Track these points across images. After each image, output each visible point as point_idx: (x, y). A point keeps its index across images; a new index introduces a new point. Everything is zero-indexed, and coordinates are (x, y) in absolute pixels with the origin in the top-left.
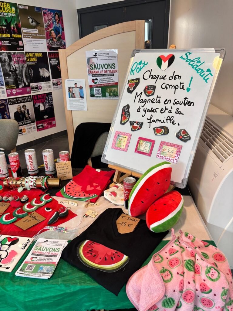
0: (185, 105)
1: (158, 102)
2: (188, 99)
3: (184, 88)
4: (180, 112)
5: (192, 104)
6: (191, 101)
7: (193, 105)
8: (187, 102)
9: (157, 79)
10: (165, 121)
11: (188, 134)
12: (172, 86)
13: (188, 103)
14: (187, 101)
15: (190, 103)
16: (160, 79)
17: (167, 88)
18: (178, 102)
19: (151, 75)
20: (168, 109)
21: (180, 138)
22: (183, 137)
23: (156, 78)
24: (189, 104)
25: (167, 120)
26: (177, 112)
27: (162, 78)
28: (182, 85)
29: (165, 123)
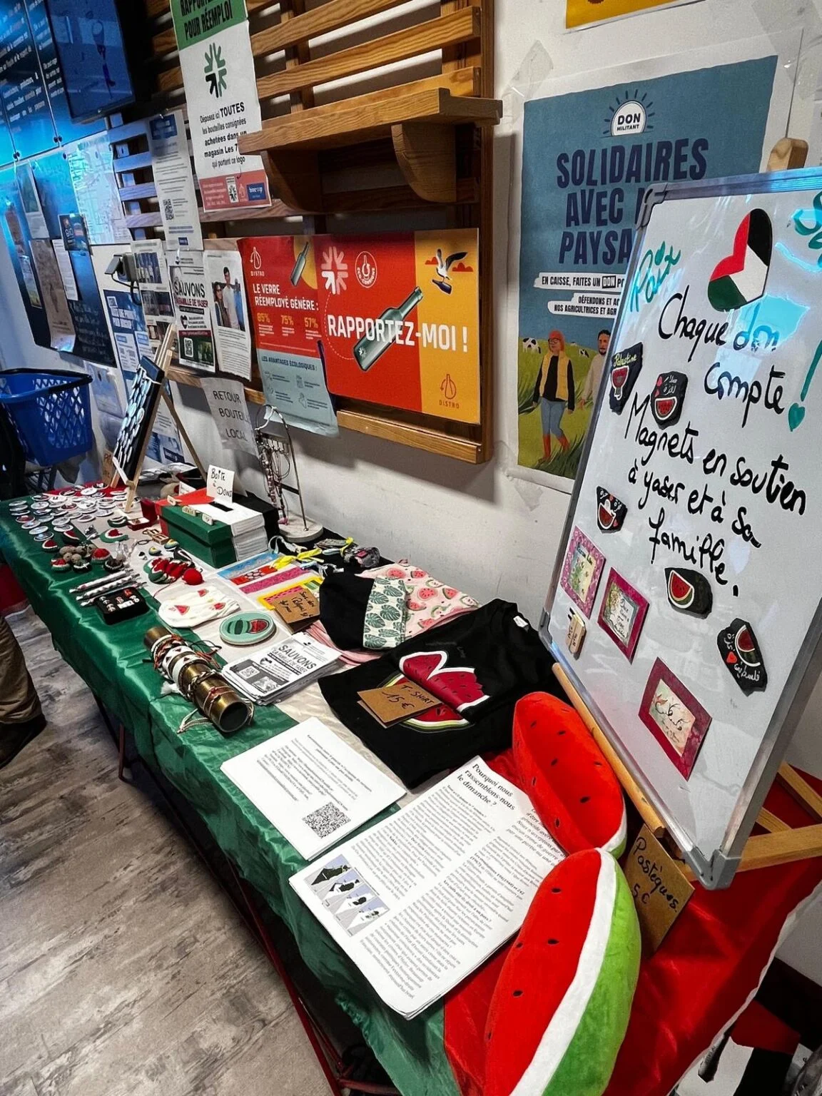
0: (771, 498)
1: (686, 455)
2: (785, 467)
3: (780, 405)
4: (748, 527)
5: (799, 501)
6: (797, 488)
7: (801, 511)
8: (782, 486)
9: (696, 337)
10: (697, 555)
11: (758, 656)
12: (740, 386)
13: (785, 488)
14: (782, 479)
15: (789, 496)
16: (707, 340)
17: (719, 390)
18: (747, 478)
19: (682, 317)
20: (710, 500)
21: (729, 660)
22: (739, 660)
23: (694, 333)
24: (786, 501)
25: (703, 551)
26: (738, 526)
27: (712, 338)
28: (776, 382)
29: (694, 561)
